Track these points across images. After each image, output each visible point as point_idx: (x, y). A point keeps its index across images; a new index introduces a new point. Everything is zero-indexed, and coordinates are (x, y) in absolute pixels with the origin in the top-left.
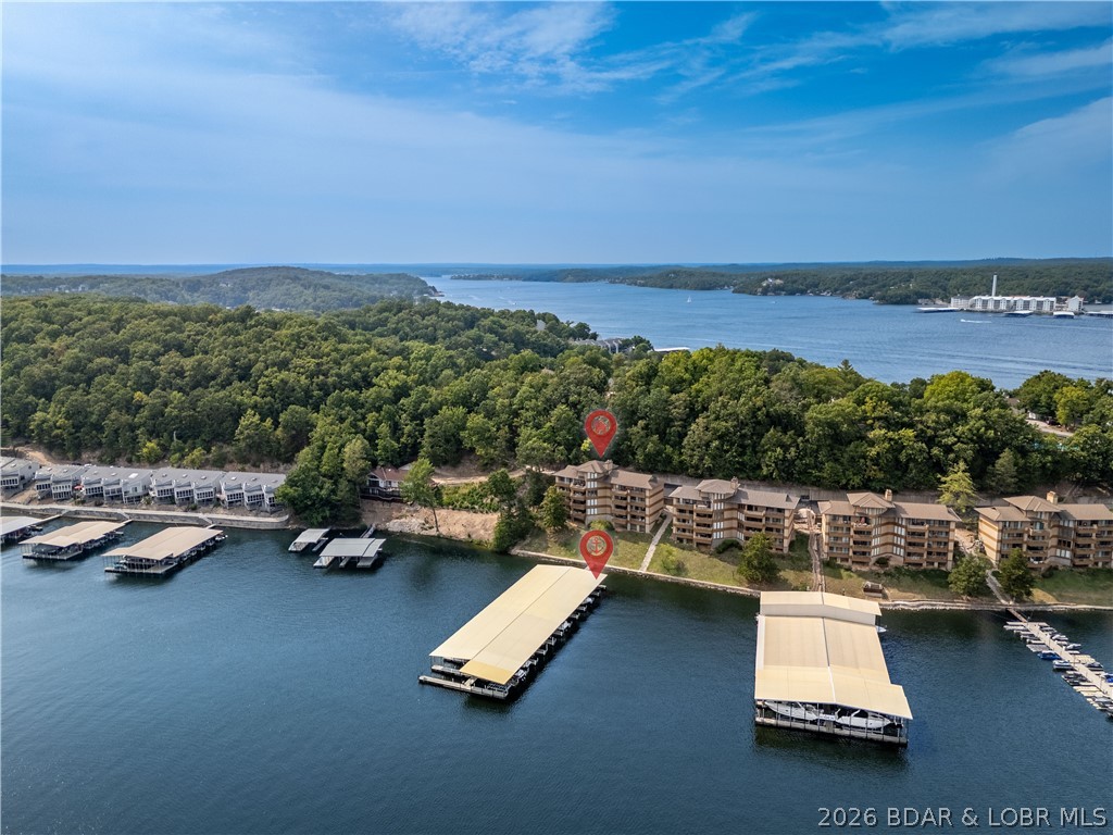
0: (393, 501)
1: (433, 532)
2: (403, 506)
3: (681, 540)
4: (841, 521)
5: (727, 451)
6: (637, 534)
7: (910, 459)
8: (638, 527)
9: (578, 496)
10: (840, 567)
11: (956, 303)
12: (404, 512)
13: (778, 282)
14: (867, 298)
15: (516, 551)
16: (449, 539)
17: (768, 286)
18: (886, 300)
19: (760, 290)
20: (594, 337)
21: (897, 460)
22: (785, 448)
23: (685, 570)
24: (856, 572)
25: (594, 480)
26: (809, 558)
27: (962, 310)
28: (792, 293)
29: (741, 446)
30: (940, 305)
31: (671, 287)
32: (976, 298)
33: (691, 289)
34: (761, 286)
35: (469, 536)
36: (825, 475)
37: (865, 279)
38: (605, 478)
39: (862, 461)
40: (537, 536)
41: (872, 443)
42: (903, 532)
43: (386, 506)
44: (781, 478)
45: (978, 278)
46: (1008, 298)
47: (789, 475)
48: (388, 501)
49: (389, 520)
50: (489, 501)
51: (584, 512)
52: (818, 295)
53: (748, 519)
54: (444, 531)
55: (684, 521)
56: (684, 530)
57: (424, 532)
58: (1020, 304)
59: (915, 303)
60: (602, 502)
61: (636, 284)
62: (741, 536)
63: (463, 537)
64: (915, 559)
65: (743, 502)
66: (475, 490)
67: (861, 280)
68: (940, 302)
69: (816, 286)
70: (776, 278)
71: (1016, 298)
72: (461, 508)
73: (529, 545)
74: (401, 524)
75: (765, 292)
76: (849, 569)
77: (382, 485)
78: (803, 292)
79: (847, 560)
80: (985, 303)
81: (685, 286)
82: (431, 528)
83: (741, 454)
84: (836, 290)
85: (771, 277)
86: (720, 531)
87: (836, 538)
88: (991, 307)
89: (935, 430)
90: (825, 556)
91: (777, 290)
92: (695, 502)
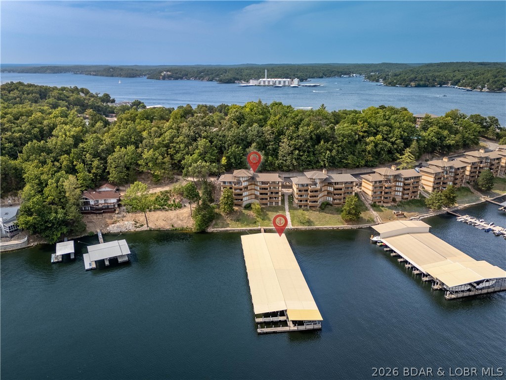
0: (104, 212)
1: (145, 228)
2: (113, 215)
3: (300, 206)
4: (378, 184)
5: (301, 156)
6: (274, 207)
7: (382, 149)
8: (274, 203)
9: (238, 191)
10: (379, 206)
11: (252, 82)
12: (115, 218)
13: (169, 73)
14: (211, 81)
15: (210, 230)
16: (159, 230)
17: (165, 75)
18: (222, 81)
19: (161, 77)
20: (113, 101)
21: (377, 151)
22: (331, 151)
23: (312, 222)
24: (387, 207)
25: (246, 181)
26: (364, 204)
27: (256, 85)
28: (176, 79)
29: (308, 152)
30: (244, 84)
31: (112, 76)
32: (261, 80)
33: (124, 77)
34: (161, 75)
35: (173, 226)
36: (349, 162)
37: (208, 72)
38: (252, 179)
39: (364, 153)
40: (218, 218)
41: (367, 144)
42: (402, 184)
43: (99, 217)
44: (330, 166)
45: (252, 71)
46: (273, 80)
47: (335, 164)
48: (100, 213)
49: (107, 225)
50: (172, 202)
51: (242, 200)
52: (189, 79)
53: (335, 189)
54: (152, 226)
55: (301, 196)
56: (301, 201)
57: (138, 229)
58: (277, 82)
59: (234, 83)
60: (250, 192)
61: (91, 75)
62: (330, 199)
63: (168, 227)
64: (406, 196)
65: (333, 181)
66: (158, 197)
67: (206, 72)
68: (243, 82)
69: (187, 75)
70: (167, 71)
71: (276, 80)
72: (156, 209)
73: (216, 224)
74: (118, 227)
75: (164, 78)
76: (383, 206)
77: (92, 203)
78: (181, 78)
79: (380, 202)
80: (264, 81)
81: (120, 75)
82: (142, 225)
83: (308, 156)
84: (196, 77)
85: (165, 71)
86: (321, 198)
87: (375, 193)
88: (267, 84)
89: (387, 135)
90: (370, 202)
91: (169, 77)
92: (307, 185)
